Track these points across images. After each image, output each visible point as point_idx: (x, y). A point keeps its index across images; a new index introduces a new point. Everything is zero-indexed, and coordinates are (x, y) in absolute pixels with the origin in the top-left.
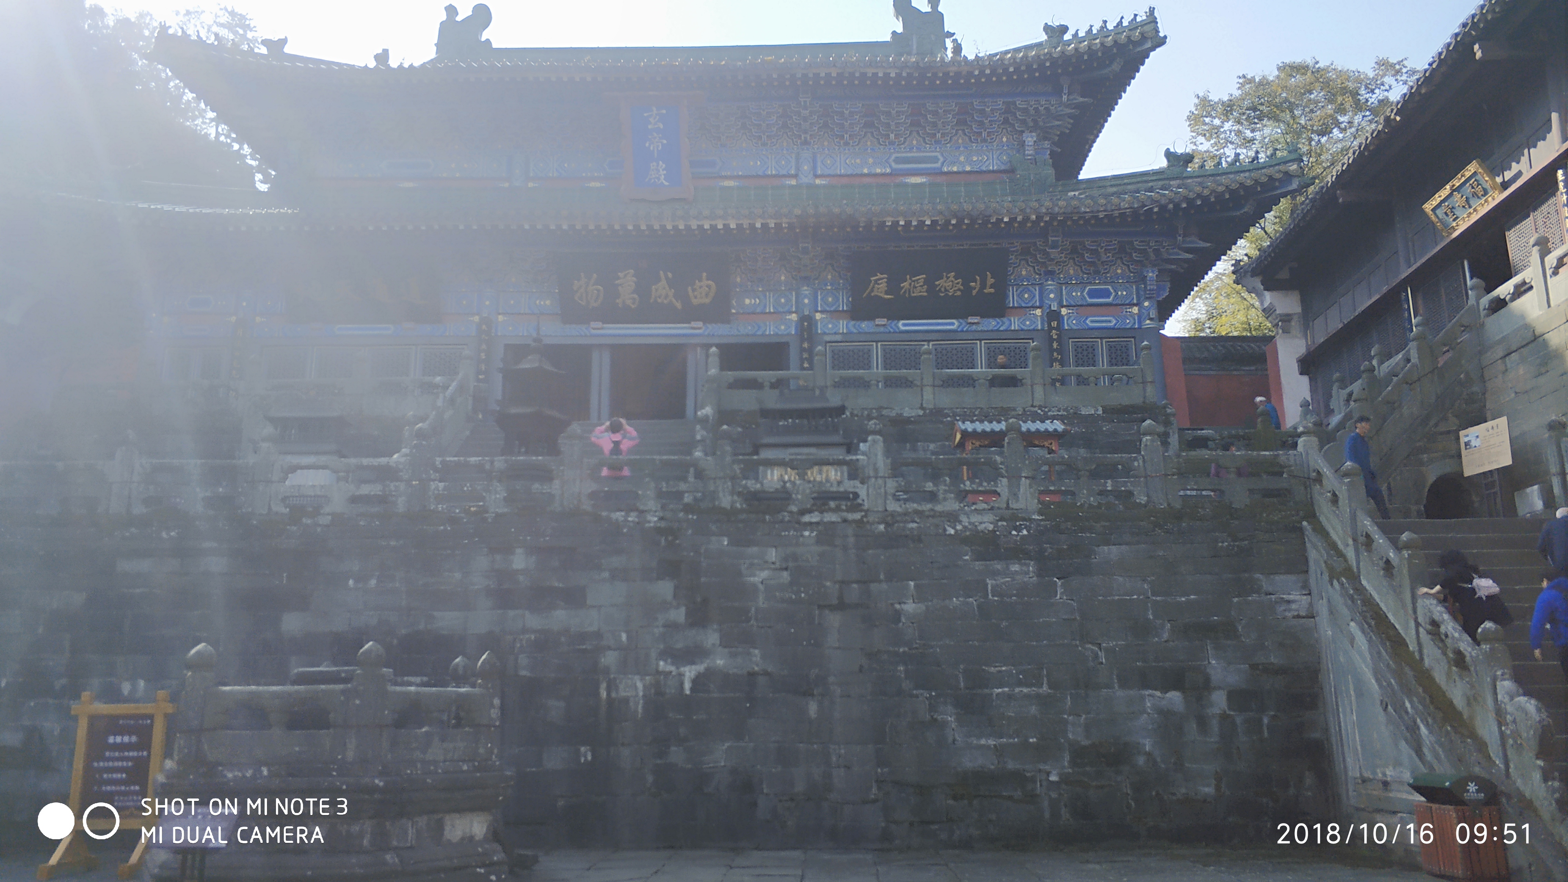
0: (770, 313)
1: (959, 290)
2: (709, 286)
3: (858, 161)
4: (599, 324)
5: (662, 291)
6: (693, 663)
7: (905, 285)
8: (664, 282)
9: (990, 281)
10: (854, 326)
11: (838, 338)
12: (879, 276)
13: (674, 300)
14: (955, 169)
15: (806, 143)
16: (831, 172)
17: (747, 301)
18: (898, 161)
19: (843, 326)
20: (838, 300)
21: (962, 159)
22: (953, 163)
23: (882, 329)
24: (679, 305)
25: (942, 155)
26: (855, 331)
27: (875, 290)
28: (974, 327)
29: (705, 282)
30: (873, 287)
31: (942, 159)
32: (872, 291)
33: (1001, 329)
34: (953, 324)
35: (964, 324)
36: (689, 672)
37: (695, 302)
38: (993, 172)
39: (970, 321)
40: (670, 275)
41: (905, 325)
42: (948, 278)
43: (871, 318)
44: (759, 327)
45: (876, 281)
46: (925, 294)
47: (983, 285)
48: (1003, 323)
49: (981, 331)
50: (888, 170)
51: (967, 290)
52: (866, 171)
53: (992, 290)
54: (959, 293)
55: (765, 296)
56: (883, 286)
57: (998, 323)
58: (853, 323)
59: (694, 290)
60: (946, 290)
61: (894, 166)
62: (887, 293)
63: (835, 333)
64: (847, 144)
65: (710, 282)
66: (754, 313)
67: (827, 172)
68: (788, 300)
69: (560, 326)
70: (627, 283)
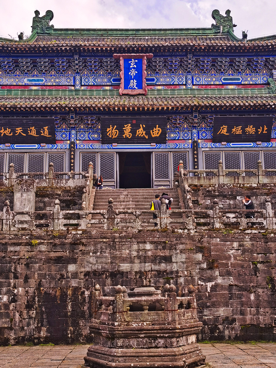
0: (181, 140)
1: (254, 132)
2: (159, 130)
3: (209, 79)
4: (116, 144)
5: (141, 132)
7: (234, 130)
8: (142, 129)
9: (266, 129)
10: (214, 145)
11: (207, 149)
12: (224, 126)
13: (145, 136)
14: (246, 83)
15: (189, 72)
16: (199, 83)
17: (172, 135)
18: (224, 79)
19: (209, 144)
20: (207, 134)
21: (249, 79)
22: (246, 81)
23: (224, 146)
24: (147, 137)
25: (241, 77)
26: (214, 147)
27: (222, 131)
28: (259, 146)
29: (157, 129)
30: (222, 130)
31: (241, 79)
33: (269, 146)
34: (251, 144)
35: (255, 144)
37: (153, 136)
38: (261, 84)
39: (257, 143)
40: (144, 126)
41: (233, 145)
42: (250, 127)
43: (220, 142)
44: (177, 145)
45: (223, 128)
46: (241, 133)
47: (263, 130)
48: (270, 144)
49: (262, 147)
50: (221, 83)
51: (257, 132)
52: (212, 83)
53: (266, 132)
55: (179, 133)
56: (225, 130)
57: (268, 144)
58: (213, 143)
59: (153, 132)
60: (249, 132)
61: (223, 81)
62: (226, 133)
63: (206, 148)
64: (205, 73)
65: (159, 129)
66: (175, 140)
67: (197, 83)
68: (188, 135)
69: (101, 145)
70: (128, 129)
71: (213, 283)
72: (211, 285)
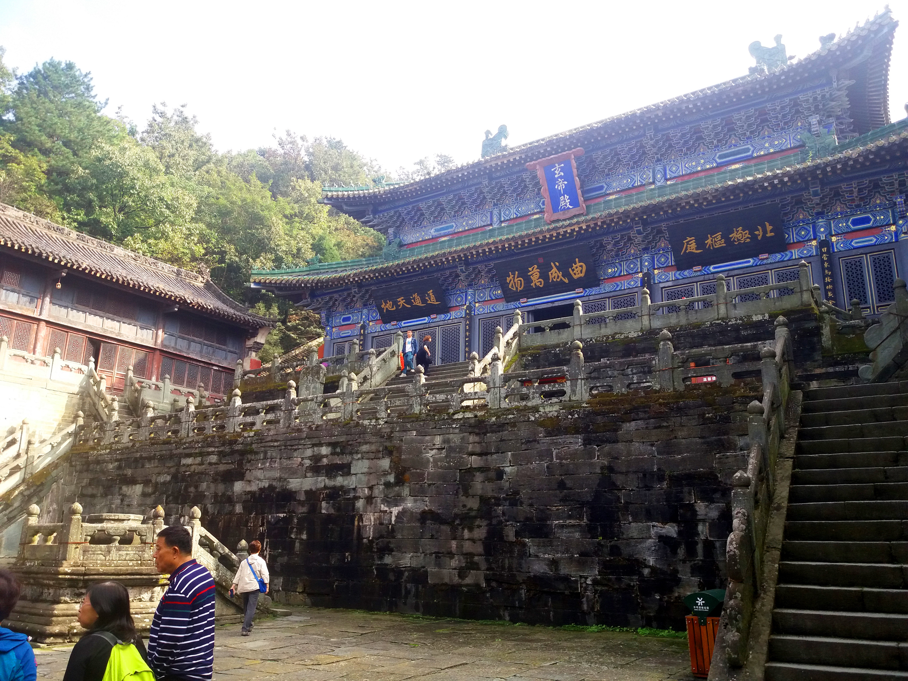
0: (624, 275)
1: (748, 238)
2: (581, 266)
3: (694, 164)
4: (525, 300)
5: (555, 274)
6: (396, 506)
7: (709, 241)
8: (555, 269)
9: (769, 228)
10: (679, 274)
11: (670, 284)
12: (689, 239)
13: (563, 279)
14: (762, 153)
15: (658, 160)
16: (676, 175)
17: (610, 271)
18: (720, 157)
19: (672, 275)
20: (668, 258)
21: (767, 145)
22: (761, 149)
23: (699, 273)
24: (566, 281)
25: (752, 146)
26: (680, 277)
27: (688, 248)
28: (765, 261)
29: (578, 264)
30: (687, 247)
31: (752, 149)
32: (686, 249)
33: (785, 259)
34: (749, 262)
35: (757, 260)
36: (395, 511)
37: (575, 277)
38: (791, 149)
39: (760, 257)
40: (557, 264)
41: (714, 268)
42: (737, 231)
43: (690, 267)
44: (618, 286)
45: (687, 242)
46: (724, 245)
47: (765, 231)
48: (787, 255)
49: (771, 263)
50: (715, 165)
51: (754, 237)
52: (699, 169)
53: (773, 234)
54: (748, 240)
55: (621, 265)
56: (693, 245)
57: (782, 256)
58: (679, 272)
59: (573, 270)
60: (738, 240)
61: (719, 161)
62: (697, 249)
63: (667, 281)
64: (686, 154)
65: (581, 264)
66: (614, 277)
67: (673, 175)
68: (635, 265)
69: (505, 304)
70: (535, 273)
71: (400, 508)
72: (397, 511)
